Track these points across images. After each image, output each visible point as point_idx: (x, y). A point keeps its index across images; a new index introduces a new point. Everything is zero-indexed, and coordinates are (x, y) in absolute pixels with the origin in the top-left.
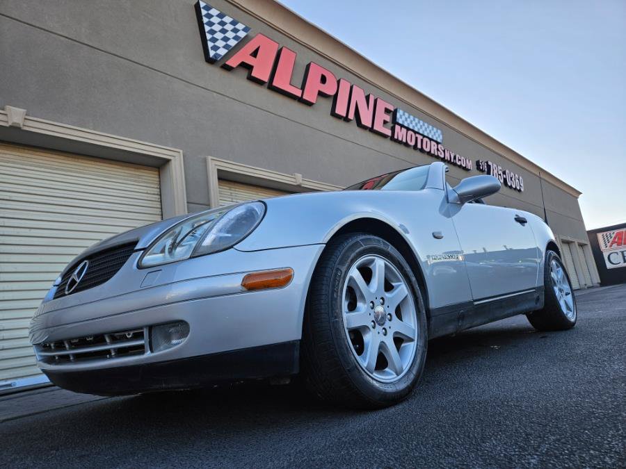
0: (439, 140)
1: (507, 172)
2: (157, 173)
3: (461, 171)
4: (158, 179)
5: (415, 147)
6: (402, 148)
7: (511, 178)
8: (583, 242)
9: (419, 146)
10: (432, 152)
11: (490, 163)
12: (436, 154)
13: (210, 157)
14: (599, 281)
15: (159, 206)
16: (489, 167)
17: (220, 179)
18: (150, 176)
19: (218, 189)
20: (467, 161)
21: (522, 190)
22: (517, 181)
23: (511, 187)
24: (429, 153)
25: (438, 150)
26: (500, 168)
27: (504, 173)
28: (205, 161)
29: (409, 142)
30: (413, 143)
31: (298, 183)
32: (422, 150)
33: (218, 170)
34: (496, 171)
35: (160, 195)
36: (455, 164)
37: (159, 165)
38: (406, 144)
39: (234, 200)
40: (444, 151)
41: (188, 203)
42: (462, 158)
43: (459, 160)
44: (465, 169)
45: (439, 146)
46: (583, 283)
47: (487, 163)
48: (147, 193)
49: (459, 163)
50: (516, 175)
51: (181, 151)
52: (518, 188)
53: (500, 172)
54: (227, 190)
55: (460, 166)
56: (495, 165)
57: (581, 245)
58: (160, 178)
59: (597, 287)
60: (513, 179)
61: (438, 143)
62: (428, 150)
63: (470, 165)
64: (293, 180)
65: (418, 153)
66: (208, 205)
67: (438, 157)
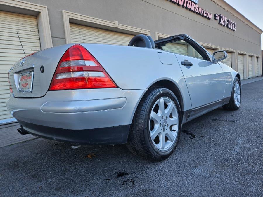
0: (196, 2)
1: (229, 20)
2: (36, 19)
3: (206, 19)
4: (36, 23)
5: (183, 6)
6: (176, 6)
7: (231, 24)
8: (259, 56)
9: (185, 6)
10: (192, 9)
11: (221, 16)
12: (194, 10)
13: (64, 11)
14: (262, 74)
15: (38, 39)
16: (220, 17)
17: (70, 23)
18: (30, 22)
19: (70, 29)
20: (210, 14)
21: (235, 30)
22: (233, 25)
23: (230, 28)
24: (190, 10)
25: (195, 8)
26: (226, 18)
27: (228, 21)
28: (61, 13)
29: (180, 3)
30: (182, 4)
31: (116, 27)
32: (186, 8)
33: (69, 18)
34: (223, 20)
35: (38, 32)
36: (203, 16)
37: (36, 15)
38: (178, 4)
39: (81, 35)
40: (198, 8)
41: (52, 37)
42: (208, 12)
43: (206, 14)
44: (208, 18)
45: (196, 5)
46: (254, 75)
47: (220, 15)
48: (31, 31)
49: (205, 15)
50: (234, 22)
51: (46, 7)
52: (233, 29)
53: (226, 21)
54: (76, 29)
55: (206, 17)
56: (224, 17)
57: (257, 57)
58: (37, 22)
60: (232, 24)
61: (195, 4)
62: (189, 8)
63: (211, 16)
64: (114, 25)
65: (184, 10)
66: (65, 38)
67: (194, 12)
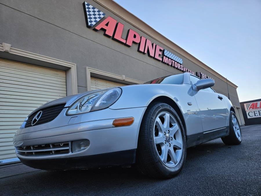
0: (181, 63)
1: (208, 77)
2: (65, 73)
4: (65, 76)
5: (171, 65)
6: (166, 65)
8: (238, 107)
9: (173, 65)
10: (178, 68)
11: (201, 73)
12: (180, 69)
13: (87, 67)
14: (245, 124)
15: (66, 87)
16: (201, 75)
17: (91, 76)
18: (62, 75)
19: (91, 81)
20: (192, 72)
24: (177, 68)
25: (181, 67)
26: (205, 75)
28: (85, 69)
30: (171, 64)
31: (124, 79)
32: (174, 67)
33: (91, 73)
34: (204, 77)
35: (66, 83)
37: (66, 70)
38: (168, 64)
39: (96, 86)
40: (183, 68)
41: (78, 86)
42: (190, 71)
45: (181, 65)
47: (200, 73)
48: (61, 82)
51: (75, 64)
53: (206, 77)
54: (94, 81)
56: (203, 74)
57: (238, 108)
58: (66, 75)
59: (243, 126)
61: (181, 64)
62: (177, 67)
64: (122, 78)
65: (172, 68)
66: (86, 87)
67: (180, 70)
